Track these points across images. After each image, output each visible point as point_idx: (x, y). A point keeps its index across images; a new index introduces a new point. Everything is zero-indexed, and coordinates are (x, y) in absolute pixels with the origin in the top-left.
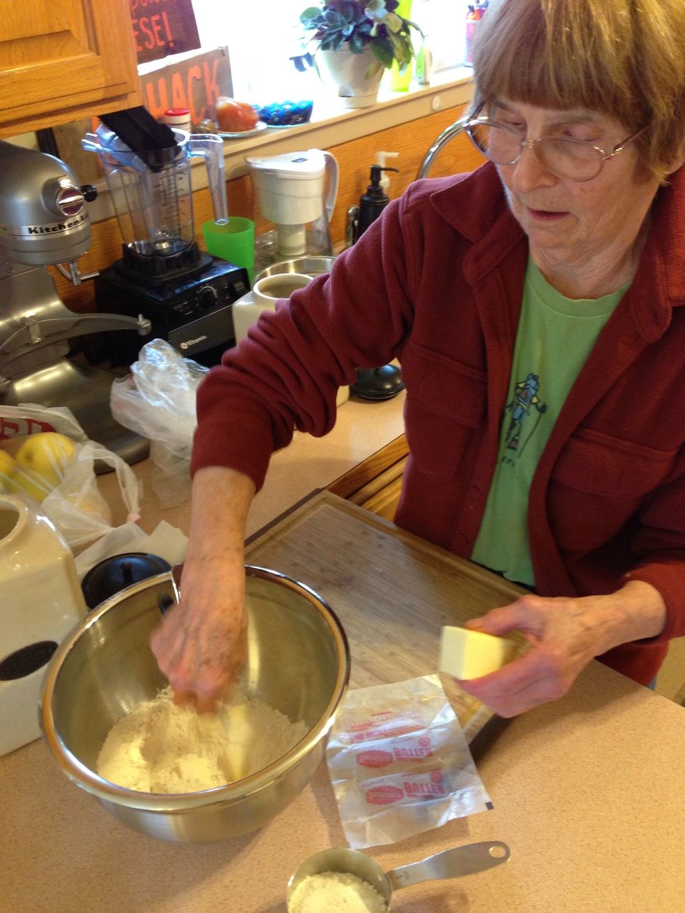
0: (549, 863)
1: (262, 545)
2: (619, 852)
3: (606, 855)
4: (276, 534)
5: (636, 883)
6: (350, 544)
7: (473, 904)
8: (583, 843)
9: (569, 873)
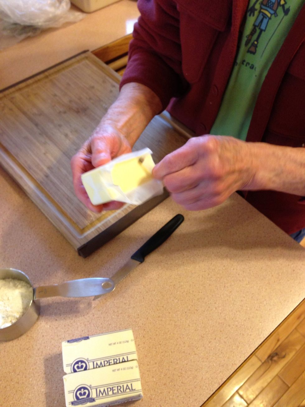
0: (147, 292)
1: (39, 80)
2: (191, 292)
3: (182, 293)
4: (50, 75)
5: (195, 313)
6: (93, 87)
7: (93, 309)
8: (172, 284)
9: (156, 300)
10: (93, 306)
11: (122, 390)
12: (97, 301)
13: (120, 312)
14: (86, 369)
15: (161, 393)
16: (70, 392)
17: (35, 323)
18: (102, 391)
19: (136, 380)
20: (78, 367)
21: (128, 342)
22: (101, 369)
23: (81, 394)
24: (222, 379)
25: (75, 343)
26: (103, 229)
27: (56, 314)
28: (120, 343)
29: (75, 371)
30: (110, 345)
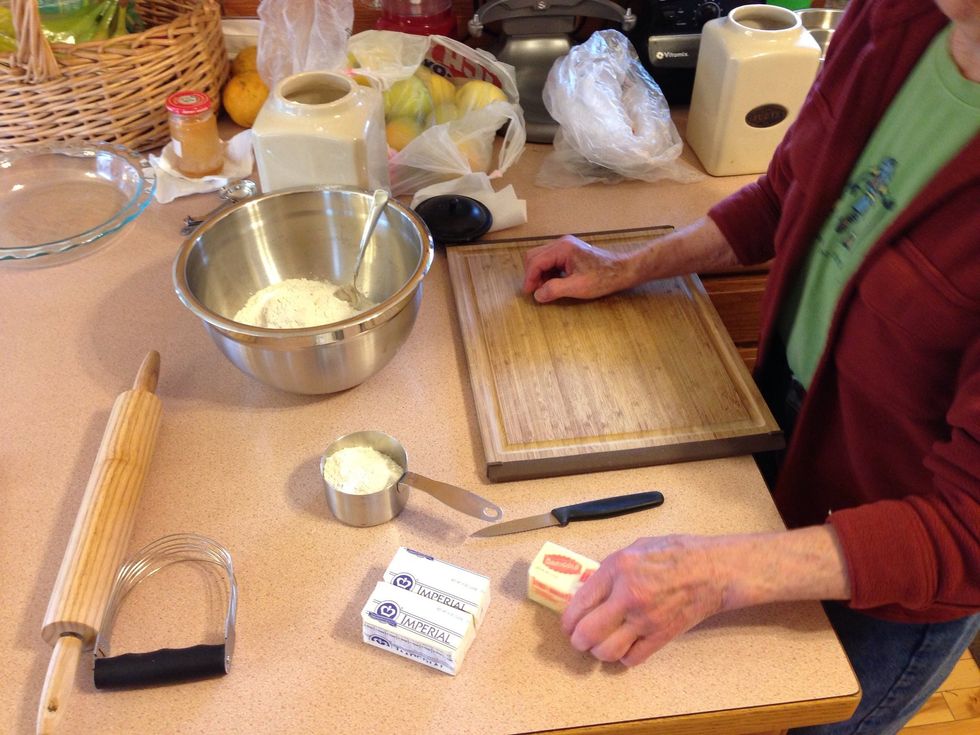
10: (466, 542)
11: (434, 634)
12: (474, 539)
13: (495, 567)
14: (408, 589)
15: (483, 686)
16: (375, 601)
17: (387, 522)
18: (411, 621)
19: (459, 635)
20: (401, 582)
21: (476, 589)
22: (426, 599)
23: (385, 610)
24: (575, 722)
25: (415, 556)
26: (536, 457)
27: (416, 527)
28: (466, 585)
29: (395, 584)
30: (452, 580)
